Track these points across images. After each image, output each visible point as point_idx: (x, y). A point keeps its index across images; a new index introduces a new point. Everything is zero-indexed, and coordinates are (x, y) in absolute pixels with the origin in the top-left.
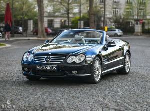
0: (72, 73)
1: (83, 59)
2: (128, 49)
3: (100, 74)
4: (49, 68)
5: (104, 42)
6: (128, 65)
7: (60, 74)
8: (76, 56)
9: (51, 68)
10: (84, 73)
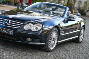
0: (26, 40)
1: (39, 28)
2: (84, 24)
3: (56, 43)
4: (5, 31)
5: (65, 16)
6: (81, 36)
7: (16, 39)
8: (34, 24)
9: (7, 31)
10: (38, 42)
